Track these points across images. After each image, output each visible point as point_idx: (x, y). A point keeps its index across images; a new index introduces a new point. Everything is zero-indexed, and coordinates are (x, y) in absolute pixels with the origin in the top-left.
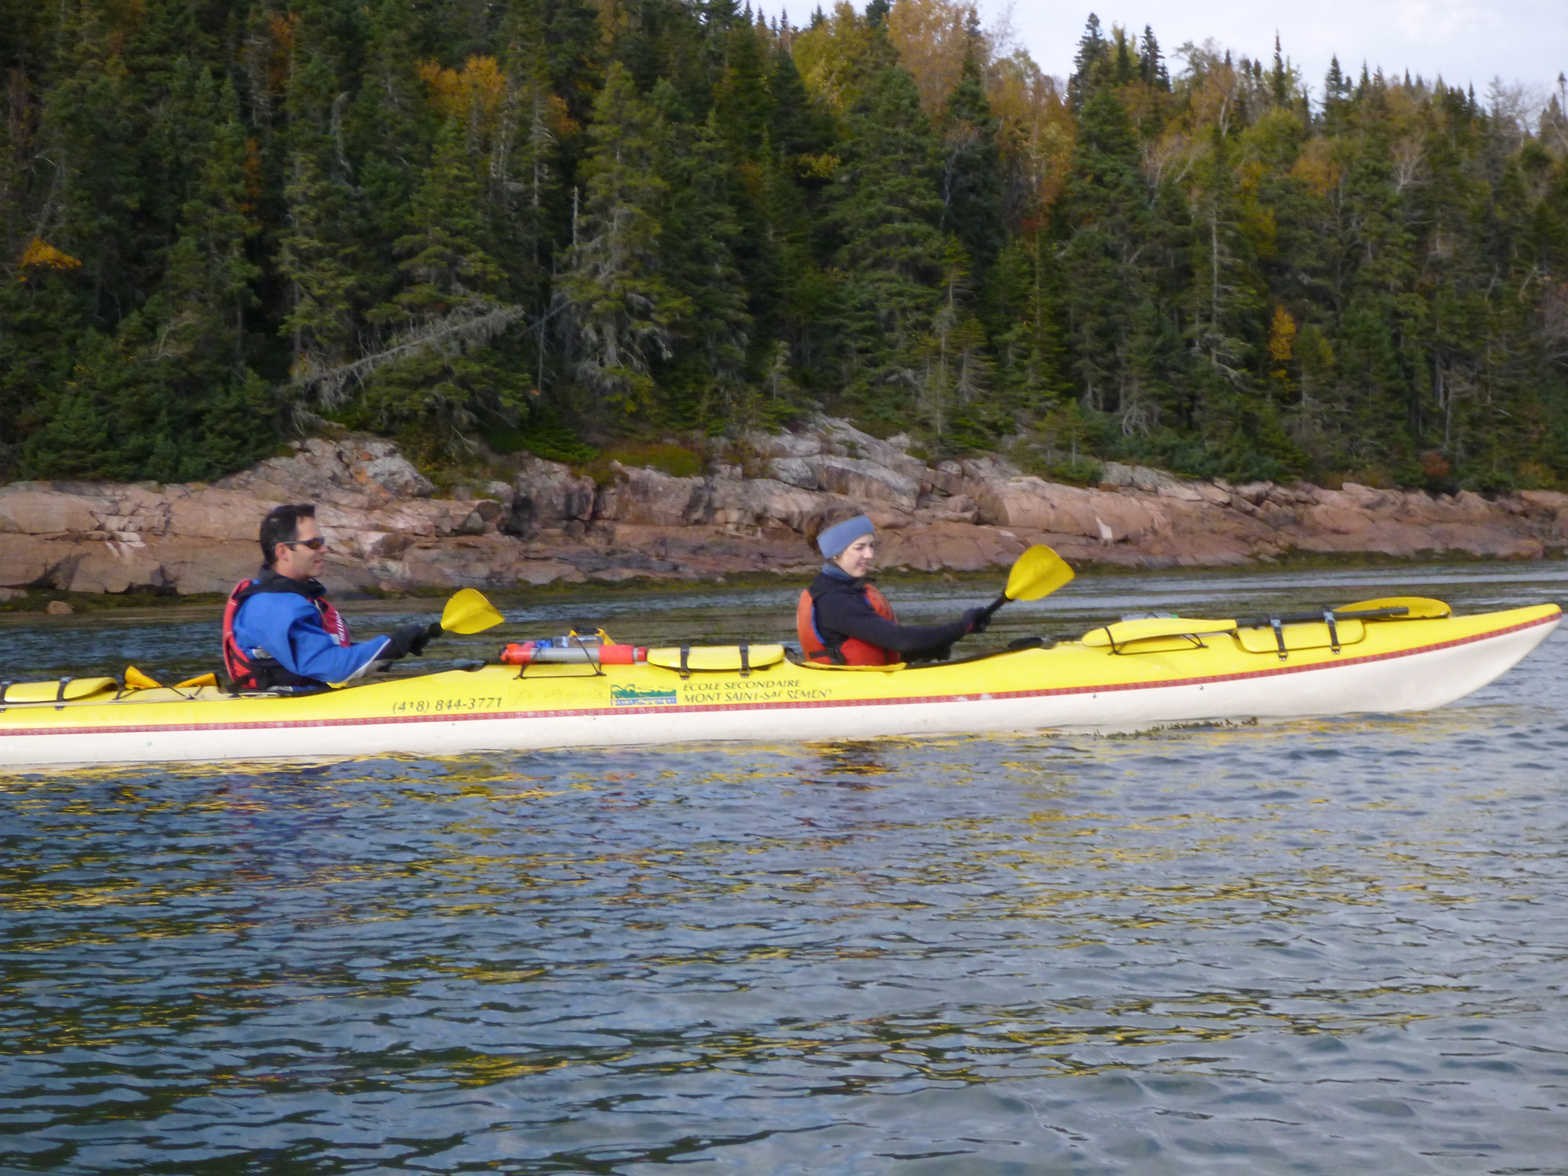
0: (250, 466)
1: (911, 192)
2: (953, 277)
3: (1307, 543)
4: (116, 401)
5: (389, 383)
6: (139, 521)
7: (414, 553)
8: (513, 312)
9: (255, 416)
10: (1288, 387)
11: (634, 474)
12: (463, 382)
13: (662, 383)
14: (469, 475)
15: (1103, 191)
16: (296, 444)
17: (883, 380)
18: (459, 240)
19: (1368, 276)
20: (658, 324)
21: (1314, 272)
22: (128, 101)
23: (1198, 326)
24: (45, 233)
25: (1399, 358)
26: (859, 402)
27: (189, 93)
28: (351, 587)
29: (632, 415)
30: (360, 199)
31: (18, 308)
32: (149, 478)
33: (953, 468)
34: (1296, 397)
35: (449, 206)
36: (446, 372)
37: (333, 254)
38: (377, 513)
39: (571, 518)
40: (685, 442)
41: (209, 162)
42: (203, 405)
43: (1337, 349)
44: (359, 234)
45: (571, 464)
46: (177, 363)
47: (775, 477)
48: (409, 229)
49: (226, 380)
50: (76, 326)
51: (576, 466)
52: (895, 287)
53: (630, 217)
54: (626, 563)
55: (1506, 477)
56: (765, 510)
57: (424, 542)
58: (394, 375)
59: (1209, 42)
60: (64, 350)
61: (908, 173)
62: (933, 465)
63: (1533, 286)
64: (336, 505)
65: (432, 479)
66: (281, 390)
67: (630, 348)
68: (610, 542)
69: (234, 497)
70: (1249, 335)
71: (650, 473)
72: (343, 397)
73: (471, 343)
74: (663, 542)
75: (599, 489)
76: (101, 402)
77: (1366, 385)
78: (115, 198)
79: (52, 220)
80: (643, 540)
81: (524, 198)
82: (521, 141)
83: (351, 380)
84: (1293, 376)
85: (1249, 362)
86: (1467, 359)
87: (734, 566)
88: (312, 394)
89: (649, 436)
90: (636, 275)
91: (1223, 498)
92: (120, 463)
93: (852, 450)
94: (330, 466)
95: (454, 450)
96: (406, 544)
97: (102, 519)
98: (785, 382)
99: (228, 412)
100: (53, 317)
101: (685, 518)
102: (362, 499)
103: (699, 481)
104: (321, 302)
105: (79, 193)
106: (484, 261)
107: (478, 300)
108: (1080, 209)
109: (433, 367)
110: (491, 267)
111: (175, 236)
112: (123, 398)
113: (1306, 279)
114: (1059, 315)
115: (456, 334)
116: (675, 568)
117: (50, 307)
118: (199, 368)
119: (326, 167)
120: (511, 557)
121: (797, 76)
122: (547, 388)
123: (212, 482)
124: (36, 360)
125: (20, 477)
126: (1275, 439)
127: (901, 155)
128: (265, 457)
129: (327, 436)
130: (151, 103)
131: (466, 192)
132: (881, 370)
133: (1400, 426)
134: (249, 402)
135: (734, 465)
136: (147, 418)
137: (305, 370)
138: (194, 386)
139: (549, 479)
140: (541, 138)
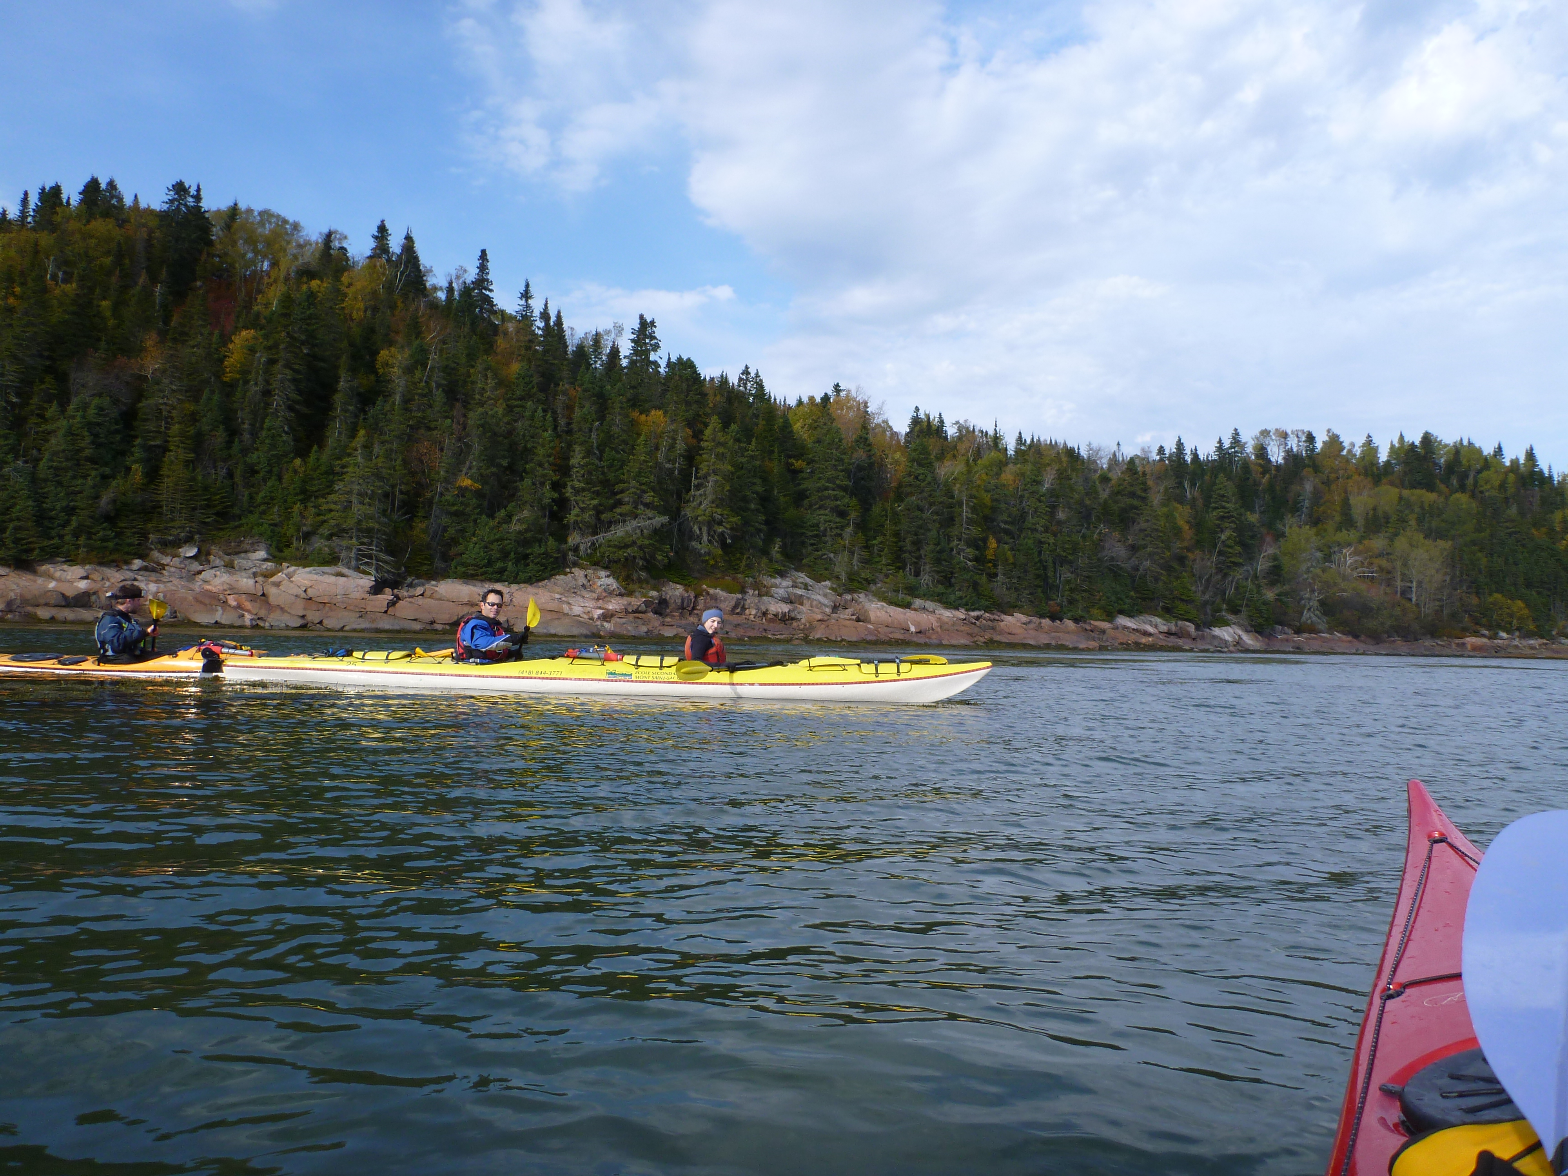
0: (548, 578)
1: (837, 478)
2: (853, 515)
3: (998, 638)
4: (492, 547)
5: (609, 546)
7: (615, 620)
8: (665, 519)
9: (551, 557)
10: (993, 570)
11: (711, 591)
12: (641, 548)
13: (726, 553)
14: (641, 588)
15: (918, 482)
16: (568, 570)
17: (820, 558)
18: (643, 487)
19: (1030, 526)
20: (726, 528)
21: (1006, 522)
22: (506, 420)
23: (956, 542)
24: (466, 474)
25: (1041, 561)
26: (809, 566)
27: (532, 418)
28: (588, 633)
29: (712, 566)
30: (603, 467)
31: (453, 505)
32: (505, 581)
33: (848, 597)
34: (996, 575)
35: (640, 472)
36: (634, 543)
37: (589, 490)
38: (601, 602)
39: (683, 609)
40: (734, 579)
41: (539, 448)
42: (529, 551)
43: (1014, 556)
44: (601, 482)
45: (685, 585)
46: (520, 532)
47: (772, 596)
48: (622, 481)
49: (540, 541)
50: (478, 514)
51: (687, 586)
52: (828, 518)
53: (717, 481)
55: (1083, 614)
56: (767, 610)
57: (619, 615)
58: (612, 543)
59: (966, 421)
60: (471, 524)
61: (836, 470)
62: (840, 595)
63: (1100, 533)
64: (583, 597)
65: (625, 588)
66: (564, 546)
67: (713, 537)
69: (540, 591)
70: (977, 548)
71: (718, 591)
72: (589, 551)
73: (645, 531)
75: (696, 597)
76: (486, 547)
77: (1026, 572)
78: (498, 460)
79: (470, 468)
81: (671, 471)
82: (672, 447)
83: (593, 544)
84: (995, 566)
85: (976, 559)
86: (1070, 563)
87: (752, 634)
88: (576, 549)
89: (719, 576)
90: (717, 506)
91: (963, 617)
92: (492, 574)
93: (806, 587)
94: (582, 580)
95: (635, 576)
96: (612, 616)
98: (778, 556)
99: (540, 554)
100: (468, 510)
102: (595, 595)
103: (740, 596)
104: (583, 510)
105: (483, 457)
106: (653, 497)
107: (650, 513)
108: (909, 489)
109: (628, 540)
110: (656, 499)
111: (522, 479)
112: (495, 546)
113: (1003, 526)
114: (897, 534)
115: (639, 527)
116: (727, 633)
117: (467, 505)
118: (529, 535)
119: (589, 453)
120: (657, 624)
121: (791, 426)
122: (676, 552)
123: (531, 584)
124: (459, 527)
125: (449, 577)
126: (986, 593)
127: (833, 462)
128: (555, 575)
129: (581, 567)
130: (516, 421)
131: (648, 466)
132: (820, 553)
133: (1039, 590)
134: (549, 551)
135: (754, 590)
136: (505, 555)
137: (574, 539)
138: (526, 543)
139: (675, 591)
140: (680, 446)
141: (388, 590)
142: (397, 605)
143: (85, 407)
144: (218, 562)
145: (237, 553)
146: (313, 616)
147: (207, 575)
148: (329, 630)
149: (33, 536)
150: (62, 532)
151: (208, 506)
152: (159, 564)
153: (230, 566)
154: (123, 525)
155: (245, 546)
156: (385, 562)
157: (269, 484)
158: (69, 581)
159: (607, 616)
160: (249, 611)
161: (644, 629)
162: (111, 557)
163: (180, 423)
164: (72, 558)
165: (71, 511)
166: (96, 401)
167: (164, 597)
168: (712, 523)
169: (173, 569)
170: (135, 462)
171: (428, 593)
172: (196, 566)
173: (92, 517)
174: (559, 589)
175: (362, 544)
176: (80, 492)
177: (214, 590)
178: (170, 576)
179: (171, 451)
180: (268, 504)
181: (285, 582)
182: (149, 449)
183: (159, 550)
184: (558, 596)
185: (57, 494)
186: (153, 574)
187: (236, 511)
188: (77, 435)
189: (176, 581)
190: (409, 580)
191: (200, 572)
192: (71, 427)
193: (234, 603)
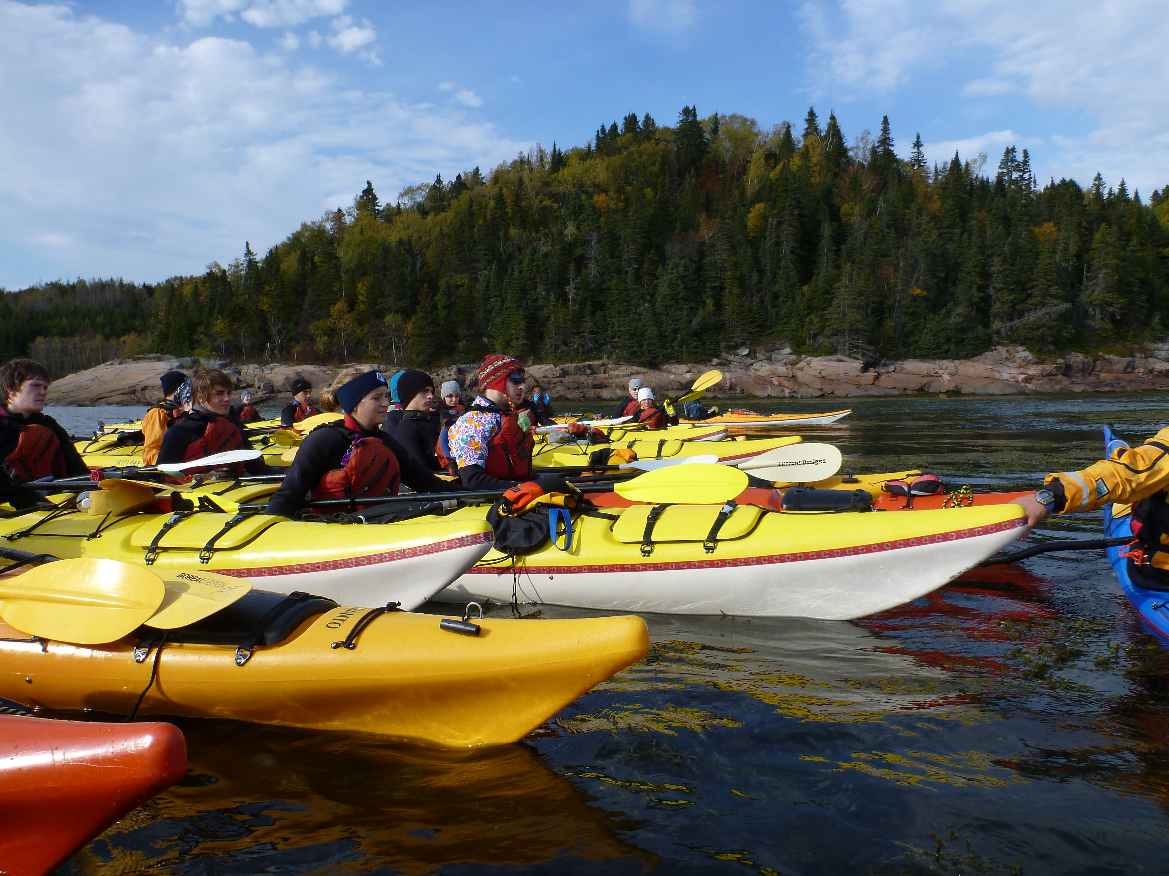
0: (980, 354)
4: (939, 335)
5: (1025, 329)
6: (948, 371)
7: (1034, 382)
8: (1068, 305)
9: (981, 339)
11: (1107, 357)
12: (1049, 328)
13: (1116, 327)
14: (1051, 357)
16: (993, 348)
18: (1050, 283)
20: (1116, 308)
22: (941, 243)
24: (916, 285)
27: (960, 241)
28: (1017, 391)
29: (1105, 337)
30: (1016, 271)
31: (910, 308)
32: (949, 358)
35: (1046, 272)
36: (1044, 325)
37: (1006, 288)
38: (1022, 369)
39: (1084, 371)
40: (1123, 346)
41: (967, 262)
42: (965, 336)
44: (1015, 282)
45: (1085, 353)
46: (959, 324)
47: (1156, 358)
48: (1030, 280)
49: (972, 328)
50: (926, 313)
51: (1086, 354)
53: (1107, 273)
54: (1106, 386)
56: (1153, 368)
57: (1037, 378)
58: (1027, 326)
60: (923, 320)
64: (1008, 366)
65: (1039, 359)
66: (989, 331)
67: (1105, 315)
68: (1098, 379)
69: (976, 364)
71: (1112, 357)
72: (1009, 333)
73: (1053, 316)
74: (1118, 379)
75: (1094, 362)
76: (934, 336)
78: (937, 274)
79: (917, 281)
80: (1110, 378)
81: (1066, 268)
82: (1066, 249)
83: (1011, 328)
87: (1144, 387)
88: (998, 332)
89: (1111, 344)
90: (1108, 292)
92: (940, 354)
94: (1005, 355)
95: (1046, 349)
96: (1032, 379)
97: (937, 370)
98: (1159, 326)
99: (973, 338)
100: (920, 310)
101: (1125, 371)
102: (1017, 365)
103: (1130, 359)
104: (1002, 304)
105: (927, 273)
106: (1058, 289)
107: (1056, 302)
109: (1040, 323)
110: (1060, 291)
111: (954, 284)
112: (941, 334)
115: (1048, 313)
117: (918, 307)
118: (964, 325)
119: (1004, 261)
120: (1067, 383)
121: (1158, 221)
122: (1077, 329)
123: (969, 359)
124: (914, 323)
125: (909, 358)
128: (985, 352)
129: (1003, 345)
130: (946, 243)
131: (1050, 267)
134: (979, 335)
135: (1141, 354)
136: (948, 340)
137: (996, 325)
138: (962, 330)
139: (1077, 358)
140: (1073, 248)
141: (871, 369)
142: (880, 379)
143: (677, 266)
144: (762, 357)
145: (773, 351)
146: (828, 389)
147: (756, 365)
148: (839, 397)
149: (658, 348)
150: (672, 345)
151: (752, 322)
152: (727, 360)
153: (769, 359)
154: (705, 338)
155: (777, 346)
156: (868, 350)
157: (788, 304)
158: (680, 374)
159: (1028, 379)
160: (787, 387)
161: (1058, 387)
162: (701, 358)
163: (730, 270)
164: (679, 360)
165: (676, 331)
166: (683, 262)
167: (736, 381)
168: (1104, 306)
169: (735, 363)
170: (708, 297)
171: (898, 370)
172: (749, 361)
173: (688, 334)
174: (991, 362)
175: (854, 339)
176: (680, 320)
177: (763, 375)
178: (735, 368)
179: (725, 288)
180: (788, 317)
181: (806, 368)
182: (713, 288)
183: (726, 352)
184: (990, 367)
185: (668, 322)
186: (725, 367)
187: (769, 323)
188: (675, 284)
189: (739, 371)
190: (883, 362)
191: (752, 364)
192: (671, 279)
193: (777, 383)
